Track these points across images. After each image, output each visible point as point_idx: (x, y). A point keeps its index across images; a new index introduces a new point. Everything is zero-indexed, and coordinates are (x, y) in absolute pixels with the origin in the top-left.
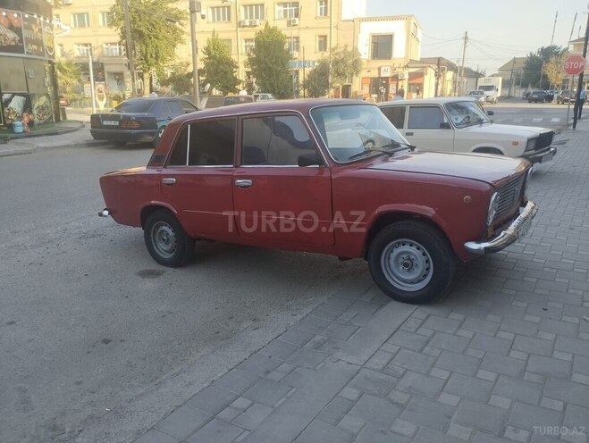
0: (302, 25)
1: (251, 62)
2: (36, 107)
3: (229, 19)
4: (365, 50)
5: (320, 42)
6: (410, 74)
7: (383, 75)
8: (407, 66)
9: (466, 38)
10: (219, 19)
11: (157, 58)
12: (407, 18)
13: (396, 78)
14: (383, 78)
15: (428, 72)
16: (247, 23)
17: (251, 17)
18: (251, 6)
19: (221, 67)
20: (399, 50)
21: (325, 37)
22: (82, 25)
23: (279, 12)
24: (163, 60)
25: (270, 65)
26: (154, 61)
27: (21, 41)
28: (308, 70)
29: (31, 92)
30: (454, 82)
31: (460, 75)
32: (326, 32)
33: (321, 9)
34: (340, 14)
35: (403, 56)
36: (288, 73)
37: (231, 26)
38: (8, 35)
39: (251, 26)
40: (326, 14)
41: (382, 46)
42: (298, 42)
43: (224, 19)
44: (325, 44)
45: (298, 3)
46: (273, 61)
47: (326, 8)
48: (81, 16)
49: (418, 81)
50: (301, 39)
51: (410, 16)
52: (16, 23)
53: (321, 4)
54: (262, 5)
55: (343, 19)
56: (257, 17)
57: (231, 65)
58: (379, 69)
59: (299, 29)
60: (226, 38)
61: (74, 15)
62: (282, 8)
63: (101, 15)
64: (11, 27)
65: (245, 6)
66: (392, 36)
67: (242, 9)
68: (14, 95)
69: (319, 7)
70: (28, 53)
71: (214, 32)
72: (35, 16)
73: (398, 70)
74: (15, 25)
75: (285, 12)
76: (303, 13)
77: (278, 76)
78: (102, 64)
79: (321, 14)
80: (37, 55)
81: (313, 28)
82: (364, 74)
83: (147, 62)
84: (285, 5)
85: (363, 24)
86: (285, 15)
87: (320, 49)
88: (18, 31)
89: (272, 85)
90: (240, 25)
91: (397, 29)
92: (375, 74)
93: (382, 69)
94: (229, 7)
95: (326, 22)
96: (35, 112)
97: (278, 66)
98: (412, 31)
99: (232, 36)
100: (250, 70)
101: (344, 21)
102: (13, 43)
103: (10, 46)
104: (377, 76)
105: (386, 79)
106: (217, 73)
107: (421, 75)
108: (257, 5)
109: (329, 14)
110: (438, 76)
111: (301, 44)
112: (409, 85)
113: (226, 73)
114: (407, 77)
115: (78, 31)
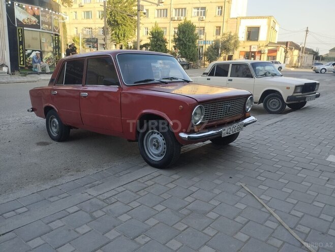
0: (207, 20)
1: (175, 40)
2: (45, 58)
3: (166, 16)
4: (242, 36)
5: (217, 30)
6: (268, 50)
7: (252, 50)
8: (267, 46)
9: (307, 31)
10: (161, 16)
11: (124, 36)
12: (269, 17)
13: (260, 52)
14: (252, 52)
15: (280, 49)
16: (176, 19)
17: (179, 15)
18: (179, 9)
19: (159, 42)
20: (263, 36)
21: (220, 27)
22: (88, 18)
23: (195, 12)
24: (128, 38)
25: (186, 42)
26: (122, 38)
27: (39, 22)
28: (207, 46)
29: (43, 50)
30: (299, 57)
31: (302, 52)
32: (221, 24)
33: (219, 11)
34: (229, 14)
35: (265, 40)
36: (195, 47)
37: (167, 20)
38: (32, 19)
39: (178, 20)
40: (221, 15)
41: (253, 34)
42: (204, 30)
43: (164, 16)
44: (220, 32)
45: (205, 8)
46: (187, 40)
47: (221, 11)
48: (88, 12)
49: (273, 54)
50: (205, 28)
51: (270, 17)
52: (36, 13)
53: (219, 9)
54: (185, 9)
55: (231, 17)
56: (182, 15)
57: (164, 41)
58: (250, 47)
59: (205, 22)
60: (164, 27)
61: (84, 12)
62: (196, 10)
63: (98, 12)
64: (34, 15)
65: (176, 9)
66: (259, 28)
67: (174, 10)
68: (33, 51)
69: (217, 10)
70: (42, 29)
71: (156, 23)
72: (47, 9)
73: (261, 48)
74: (36, 14)
75: (198, 12)
76: (208, 13)
77: (189, 48)
78: (97, 39)
79: (218, 14)
80: (48, 30)
81: (213, 22)
82: (240, 49)
83: (119, 38)
84: (198, 8)
85: (242, 20)
86: (198, 15)
87: (217, 34)
88: (38, 17)
89: (186, 53)
90: (172, 19)
91: (263, 24)
92: (247, 49)
93: (252, 47)
94: (167, 9)
95: (221, 19)
96: (44, 61)
97: (190, 43)
98: (272, 25)
99: (167, 25)
100: (174, 45)
101: (231, 18)
102: (35, 24)
103: (33, 25)
104: (249, 50)
105: (254, 52)
106: (156, 46)
107: (276, 51)
108: (182, 9)
109: (223, 14)
110: (286, 52)
111: (205, 31)
112: (268, 57)
113: (161, 46)
114: (267, 52)
115: (85, 21)
